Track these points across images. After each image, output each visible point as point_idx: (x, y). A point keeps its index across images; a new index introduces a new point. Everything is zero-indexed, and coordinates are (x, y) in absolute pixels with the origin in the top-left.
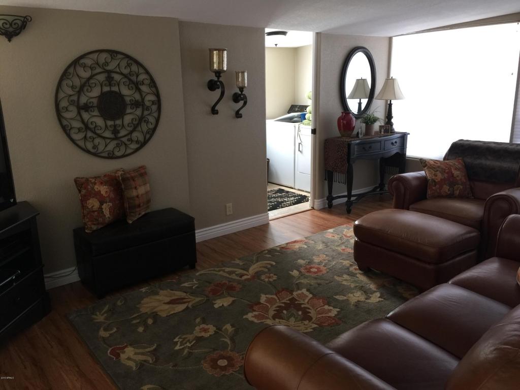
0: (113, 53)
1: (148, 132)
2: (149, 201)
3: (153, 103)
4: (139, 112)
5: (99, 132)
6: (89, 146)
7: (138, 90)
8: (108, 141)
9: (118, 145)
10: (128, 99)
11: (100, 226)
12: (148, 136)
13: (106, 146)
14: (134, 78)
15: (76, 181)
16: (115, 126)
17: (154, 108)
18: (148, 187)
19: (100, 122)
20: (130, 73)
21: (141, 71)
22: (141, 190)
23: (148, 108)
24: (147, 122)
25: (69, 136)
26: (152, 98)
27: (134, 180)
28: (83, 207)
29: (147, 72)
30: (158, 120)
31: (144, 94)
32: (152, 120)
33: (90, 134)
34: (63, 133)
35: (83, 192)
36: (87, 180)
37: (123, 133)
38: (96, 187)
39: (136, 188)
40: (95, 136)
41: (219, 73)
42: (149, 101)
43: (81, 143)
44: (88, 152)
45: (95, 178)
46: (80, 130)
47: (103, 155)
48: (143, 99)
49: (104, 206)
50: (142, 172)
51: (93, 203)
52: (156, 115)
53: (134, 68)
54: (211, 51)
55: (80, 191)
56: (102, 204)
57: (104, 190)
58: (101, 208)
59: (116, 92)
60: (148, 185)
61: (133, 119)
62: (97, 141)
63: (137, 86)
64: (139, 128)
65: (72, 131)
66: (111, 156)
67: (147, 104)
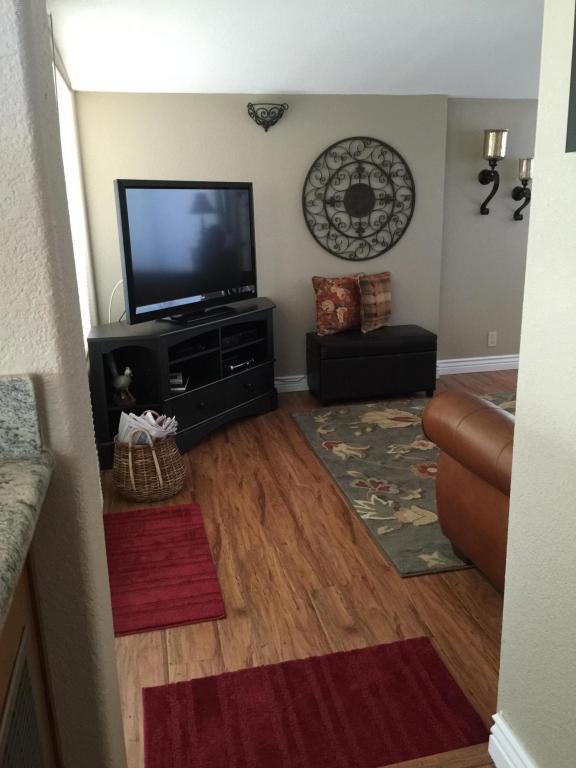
0: (367, 141)
1: (396, 233)
2: (388, 312)
3: (406, 198)
4: (388, 208)
5: (342, 230)
6: (331, 245)
7: (391, 182)
8: (351, 240)
9: (361, 246)
10: (377, 193)
11: (333, 332)
12: (396, 238)
13: (349, 246)
14: (387, 169)
15: (314, 279)
16: (360, 224)
17: (407, 204)
18: (389, 296)
19: (344, 218)
20: (383, 164)
21: (397, 160)
22: (381, 298)
23: (399, 205)
24: (397, 221)
25: (312, 232)
26: (406, 192)
27: (373, 286)
28: (318, 309)
29: (403, 162)
30: (409, 219)
31: (396, 188)
32: (403, 218)
33: (333, 232)
34: (306, 228)
35: (320, 292)
36: (325, 280)
37: (368, 232)
38: (334, 289)
39: (374, 295)
40: (338, 234)
41: (494, 161)
42: (402, 196)
43: (324, 241)
44: (330, 251)
45: (333, 279)
46: (323, 226)
47: (344, 255)
48: (395, 193)
49: (339, 310)
50: (384, 279)
51: (328, 305)
52: (408, 212)
53: (389, 157)
54: (487, 133)
55: (316, 291)
56: (336, 308)
57: (340, 292)
58: (335, 312)
59: (364, 185)
60: (389, 294)
61: (380, 217)
62: (341, 239)
63: (389, 178)
64: (386, 228)
65: (316, 227)
66: (353, 258)
67: (399, 199)
